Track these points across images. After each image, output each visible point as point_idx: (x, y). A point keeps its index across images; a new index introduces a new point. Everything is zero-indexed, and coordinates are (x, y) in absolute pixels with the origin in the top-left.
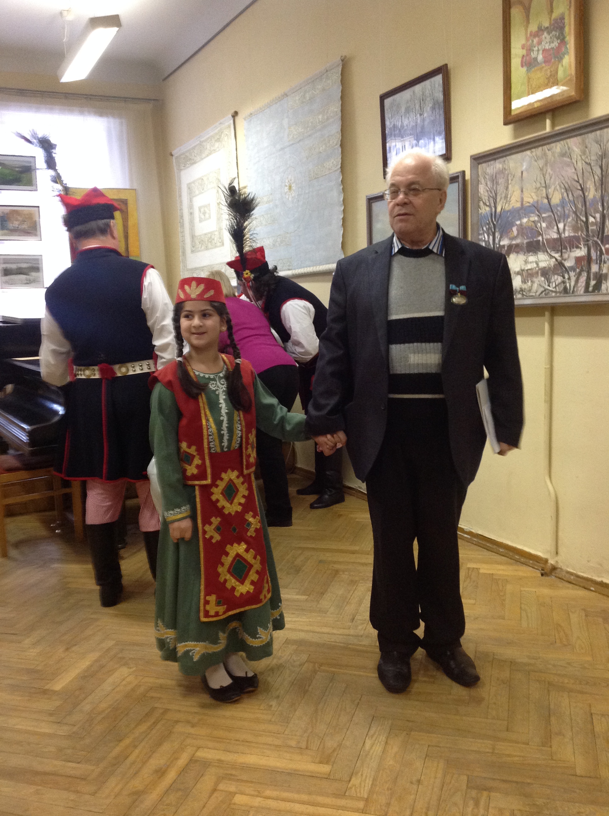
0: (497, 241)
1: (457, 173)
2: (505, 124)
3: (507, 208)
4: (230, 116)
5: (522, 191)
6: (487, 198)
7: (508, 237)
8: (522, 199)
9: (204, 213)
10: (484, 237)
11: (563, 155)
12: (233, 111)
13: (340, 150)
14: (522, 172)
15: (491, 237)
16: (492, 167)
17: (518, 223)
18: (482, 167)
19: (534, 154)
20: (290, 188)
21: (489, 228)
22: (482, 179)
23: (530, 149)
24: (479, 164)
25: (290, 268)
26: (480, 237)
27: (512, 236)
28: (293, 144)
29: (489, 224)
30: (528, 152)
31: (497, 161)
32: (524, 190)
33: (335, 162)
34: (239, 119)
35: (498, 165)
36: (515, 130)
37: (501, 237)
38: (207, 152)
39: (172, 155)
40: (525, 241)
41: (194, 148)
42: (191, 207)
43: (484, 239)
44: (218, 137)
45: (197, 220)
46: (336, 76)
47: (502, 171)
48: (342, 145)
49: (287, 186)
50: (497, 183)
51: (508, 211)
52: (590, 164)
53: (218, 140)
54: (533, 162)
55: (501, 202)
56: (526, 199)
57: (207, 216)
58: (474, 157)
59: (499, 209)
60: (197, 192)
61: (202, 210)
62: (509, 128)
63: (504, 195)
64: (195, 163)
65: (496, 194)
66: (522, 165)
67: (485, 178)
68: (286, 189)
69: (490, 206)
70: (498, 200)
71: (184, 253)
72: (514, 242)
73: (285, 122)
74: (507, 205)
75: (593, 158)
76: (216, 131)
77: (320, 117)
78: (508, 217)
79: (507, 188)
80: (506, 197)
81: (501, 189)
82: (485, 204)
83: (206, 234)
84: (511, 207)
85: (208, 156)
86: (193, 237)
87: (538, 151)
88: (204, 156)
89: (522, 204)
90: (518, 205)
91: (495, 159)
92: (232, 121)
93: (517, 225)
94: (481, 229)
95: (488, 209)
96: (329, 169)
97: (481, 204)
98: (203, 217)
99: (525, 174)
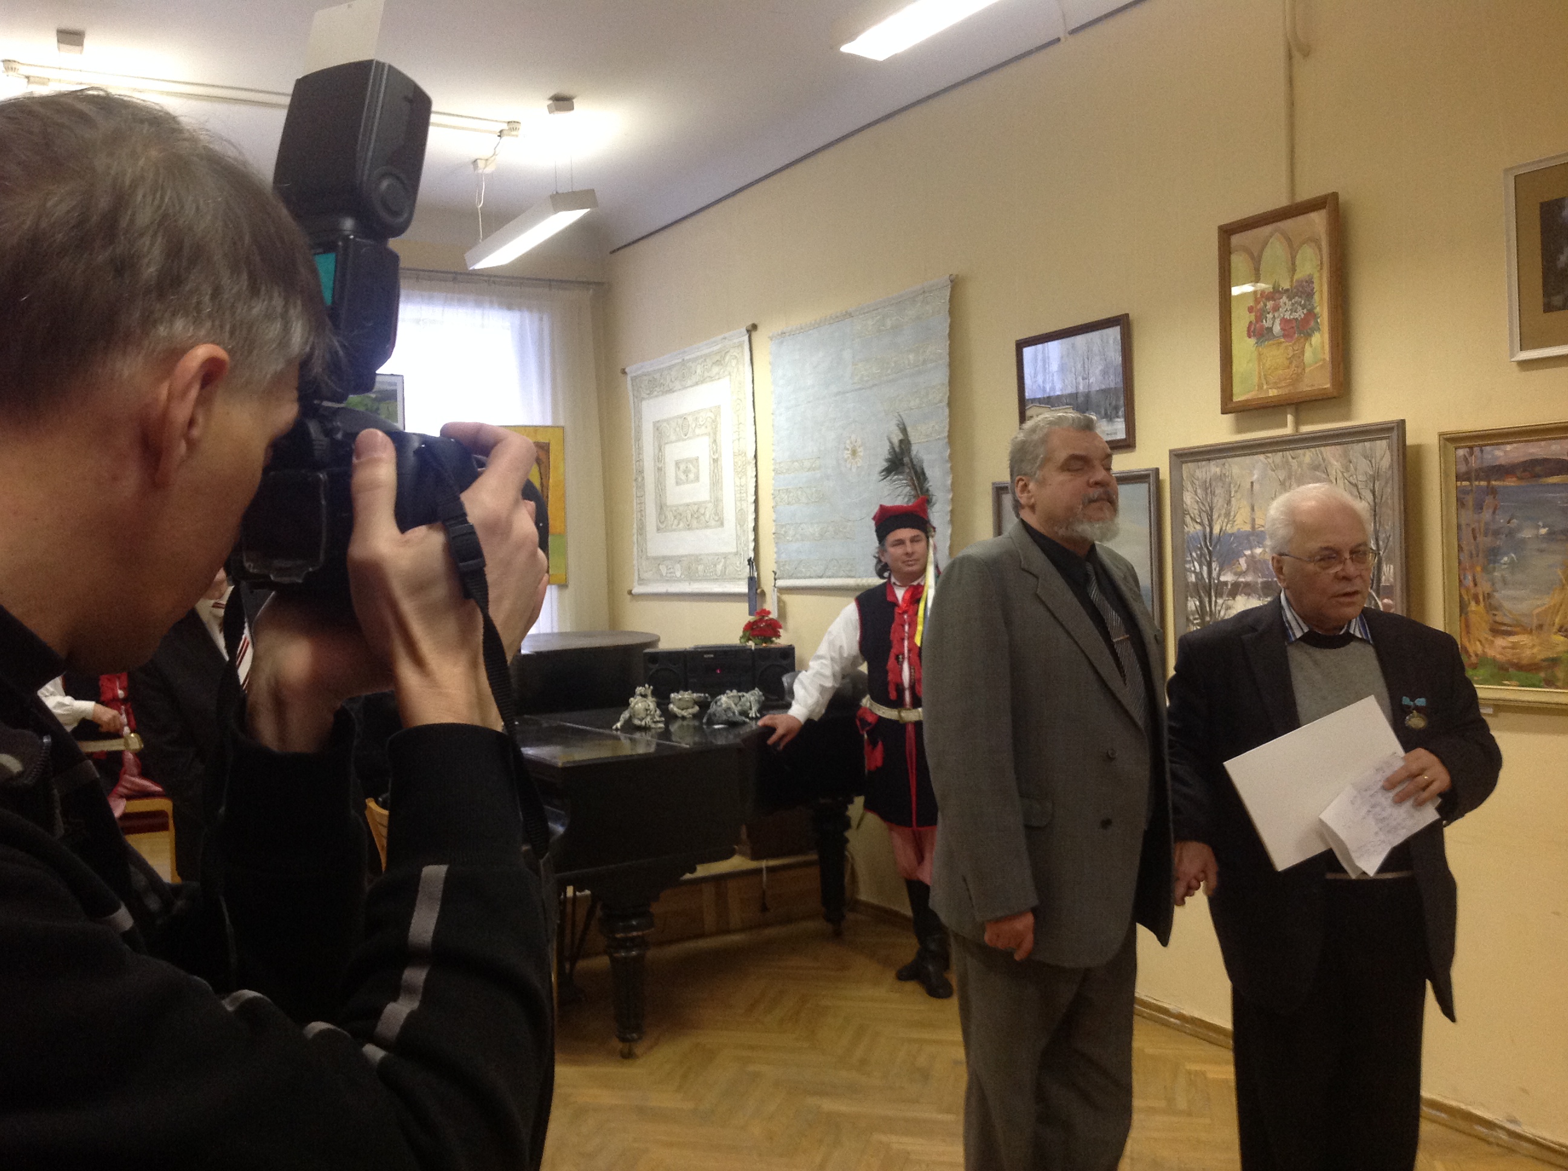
0: (1215, 574)
1: (1147, 470)
2: (1223, 413)
3: (1229, 529)
4: (744, 330)
5: (1253, 509)
6: (1196, 512)
7: (1234, 571)
8: (1253, 520)
9: (686, 472)
10: (1194, 566)
11: (1316, 467)
12: (750, 323)
13: (947, 411)
14: (1252, 483)
15: (1205, 568)
16: (1204, 470)
17: (1248, 552)
18: (1187, 468)
19: (1270, 460)
20: (854, 453)
21: (1202, 555)
22: (1187, 484)
23: (1264, 453)
24: (1183, 462)
25: (853, 574)
26: (1188, 566)
27: (1239, 570)
28: (860, 389)
29: (1201, 549)
30: (1262, 457)
31: (1212, 463)
32: (1255, 508)
33: (937, 427)
34: (755, 336)
35: (1214, 468)
36: (1237, 420)
37: (1220, 571)
38: (695, 378)
39: (624, 372)
40: (1260, 580)
41: (670, 368)
42: (659, 458)
43: (1193, 569)
44: (718, 358)
45: (670, 480)
46: (941, 302)
47: (1221, 478)
48: (950, 404)
49: (848, 449)
50: (1213, 494)
51: (1231, 535)
52: (1356, 486)
53: (718, 363)
54: (1270, 472)
55: (1220, 521)
56: (1259, 522)
57: (692, 476)
58: (1175, 453)
59: (1216, 530)
60: (673, 437)
61: (682, 467)
62: (1229, 418)
63: (1223, 511)
64: (671, 391)
65: (1211, 509)
66: (1252, 474)
67: (1193, 483)
68: (847, 454)
69: (1201, 524)
70: (1215, 517)
71: (642, 529)
72: (1242, 579)
73: (847, 355)
74: (1229, 526)
75: (1362, 478)
76: (716, 348)
77: (911, 357)
78: (1232, 543)
79: (1229, 502)
80: (1227, 515)
81: (1219, 502)
82: (1193, 519)
83: (688, 505)
84: (1235, 530)
85: (697, 384)
86: (661, 507)
87: (1278, 457)
88: (689, 383)
89: (1253, 527)
90: (1247, 528)
91: (1209, 460)
92: (746, 338)
93: (1245, 555)
94: (1189, 555)
95: (1198, 527)
96: (927, 436)
97: (1188, 519)
98: (683, 477)
99: (1256, 487)
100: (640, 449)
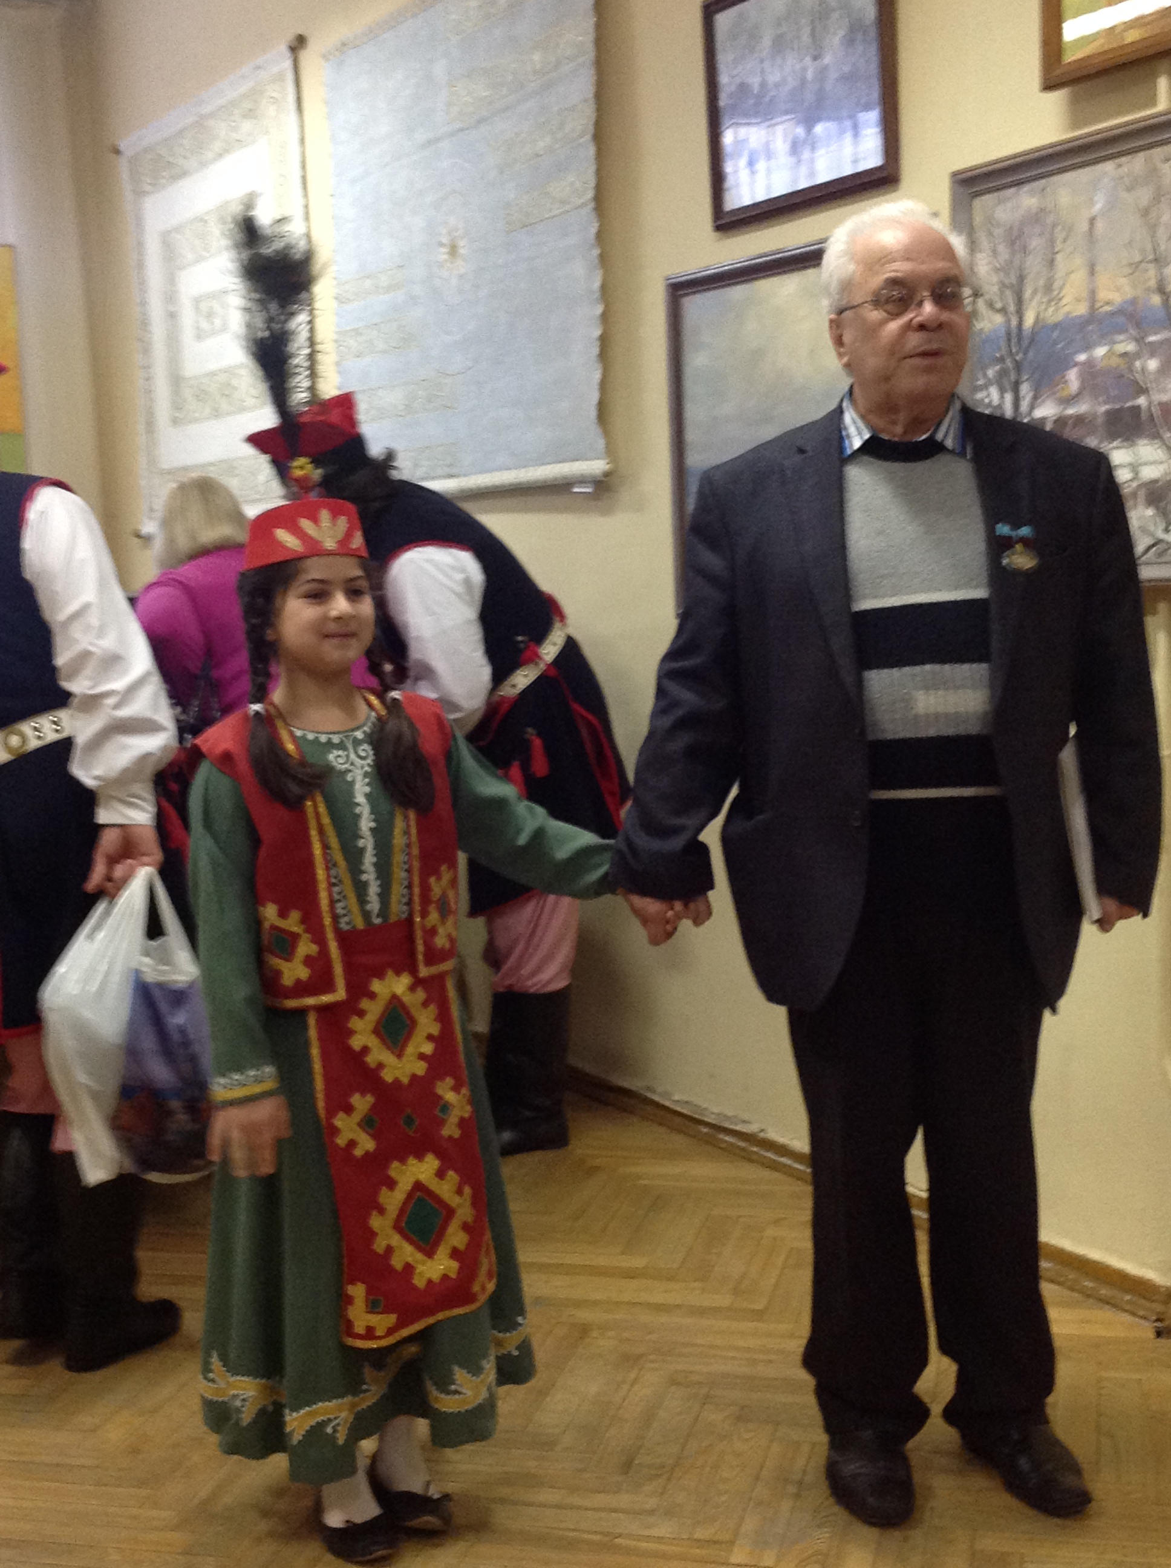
0: (1024, 406)
2: (1049, 86)
3: (1053, 315)
4: (283, 49)
5: (1092, 272)
6: (995, 289)
7: (1058, 395)
8: (1093, 293)
9: (210, 315)
12: (290, 36)
13: (592, 150)
14: (1092, 221)
15: (1009, 397)
16: (1009, 205)
17: (1082, 357)
18: (983, 205)
19: (1125, 169)
20: (453, 250)
21: (1003, 373)
22: (982, 237)
23: (1112, 157)
24: (974, 195)
25: (454, 471)
26: (978, 396)
27: (1065, 393)
28: (461, 130)
29: (1001, 361)
30: (1109, 167)
31: (1026, 188)
32: (1098, 268)
33: (578, 184)
34: (310, 58)
35: (1027, 200)
36: (1075, 102)
37: (1035, 398)
38: (217, 146)
39: (117, 152)
40: (1103, 409)
41: (181, 133)
42: (171, 297)
43: (988, 398)
44: (247, 105)
45: (187, 335)
47: (1037, 218)
48: (599, 137)
49: (441, 245)
50: (1024, 250)
51: (1056, 326)
53: (251, 114)
54: (1124, 195)
55: (1034, 303)
56: (1103, 295)
57: (218, 322)
58: (961, 177)
59: (1029, 320)
60: (190, 256)
61: (204, 306)
62: (1058, 97)
63: (1041, 282)
64: (184, 174)
65: (1021, 279)
66: (1091, 202)
67: (990, 234)
68: (442, 254)
69: (1003, 311)
70: (1027, 294)
71: (150, 426)
72: (1071, 411)
73: (439, 69)
74: (1051, 310)
76: (243, 89)
77: (537, 57)
78: (1055, 343)
79: (1051, 263)
80: (1048, 288)
81: (1034, 264)
82: (991, 305)
83: (213, 374)
84: (1059, 317)
85: (220, 156)
86: (176, 380)
87: (1137, 163)
88: (210, 155)
89: (1092, 308)
90: (1082, 309)
91: (1019, 183)
92: (288, 64)
93: (1076, 364)
94: (980, 376)
95: (999, 319)
96: (563, 202)
97: (981, 304)
98: (204, 325)
99: (1100, 225)
100: (142, 283)
